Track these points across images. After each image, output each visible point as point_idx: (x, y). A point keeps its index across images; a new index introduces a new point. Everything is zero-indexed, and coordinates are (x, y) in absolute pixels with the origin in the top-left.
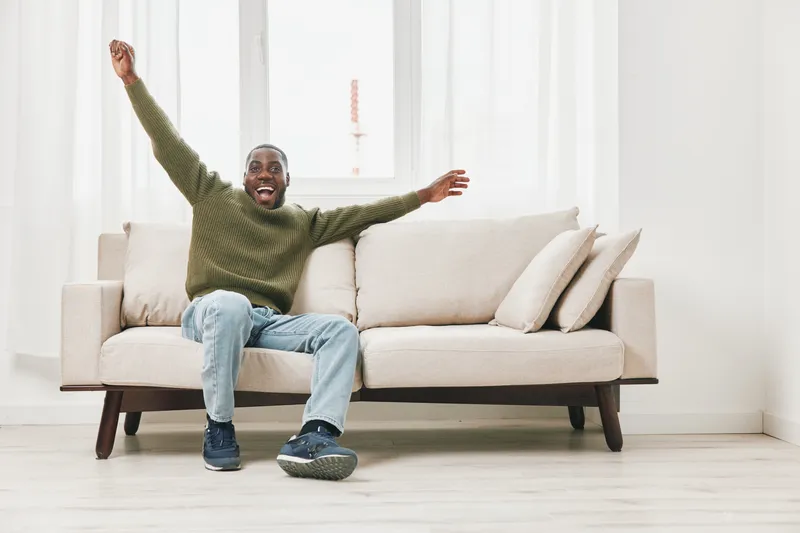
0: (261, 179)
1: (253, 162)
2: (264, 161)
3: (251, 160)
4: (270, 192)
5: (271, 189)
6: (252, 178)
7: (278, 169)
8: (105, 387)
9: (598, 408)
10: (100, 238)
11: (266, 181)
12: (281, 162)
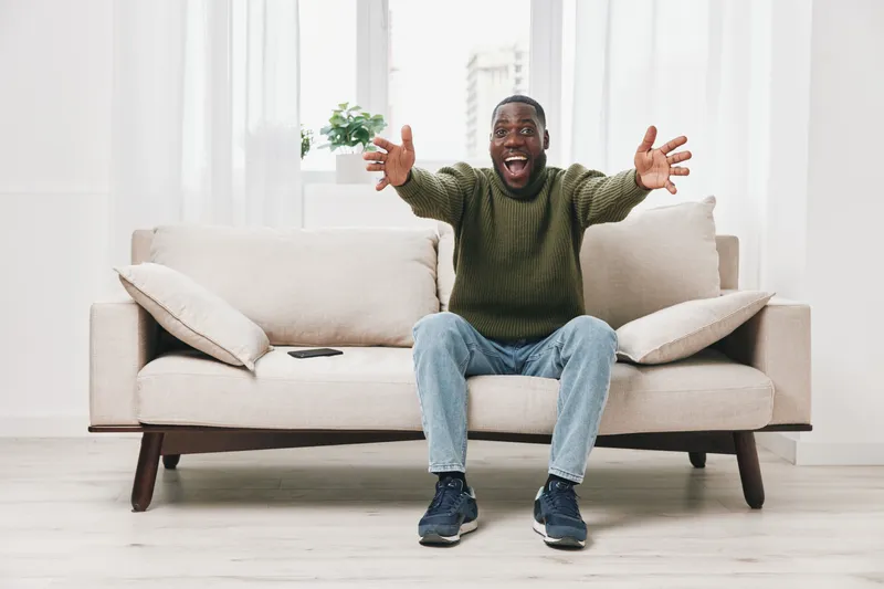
0: (508, 147)
1: (498, 122)
2: (513, 120)
3: (496, 119)
4: (524, 163)
5: (522, 158)
6: (498, 144)
7: (533, 131)
8: (144, 427)
9: (735, 457)
10: (134, 235)
11: (516, 148)
12: (536, 121)
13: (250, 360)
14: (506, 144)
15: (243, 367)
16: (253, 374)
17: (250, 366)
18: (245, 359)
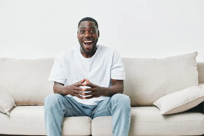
1: (81, 28)
7: (94, 31)
12: (95, 27)
13: (8, 111)
14: (85, 36)
15: (6, 114)
16: (9, 116)
17: (8, 113)
18: (6, 111)
